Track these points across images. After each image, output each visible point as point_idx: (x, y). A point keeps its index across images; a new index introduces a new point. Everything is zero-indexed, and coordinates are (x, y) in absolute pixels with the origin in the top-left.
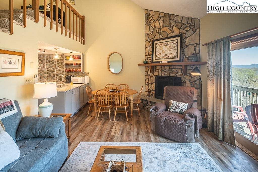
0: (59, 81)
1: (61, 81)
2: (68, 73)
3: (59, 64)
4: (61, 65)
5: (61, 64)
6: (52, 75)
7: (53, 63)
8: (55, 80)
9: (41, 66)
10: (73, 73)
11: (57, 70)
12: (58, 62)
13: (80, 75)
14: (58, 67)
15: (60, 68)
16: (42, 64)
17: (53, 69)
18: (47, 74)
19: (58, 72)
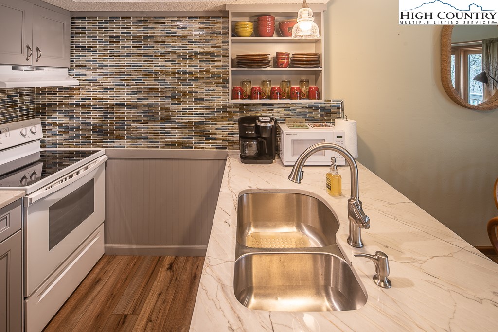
0: (194, 145)
1: (201, 142)
2: (241, 104)
3: (195, 61)
4: (206, 66)
5: (206, 61)
6: (159, 116)
7: (162, 57)
8: (171, 140)
9: (104, 70)
10: (264, 105)
11: (182, 88)
12: (186, 53)
13: (299, 114)
14: (187, 77)
15: (200, 83)
16: (108, 62)
17: (163, 83)
18: (135, 108)
19: (188, 101)
